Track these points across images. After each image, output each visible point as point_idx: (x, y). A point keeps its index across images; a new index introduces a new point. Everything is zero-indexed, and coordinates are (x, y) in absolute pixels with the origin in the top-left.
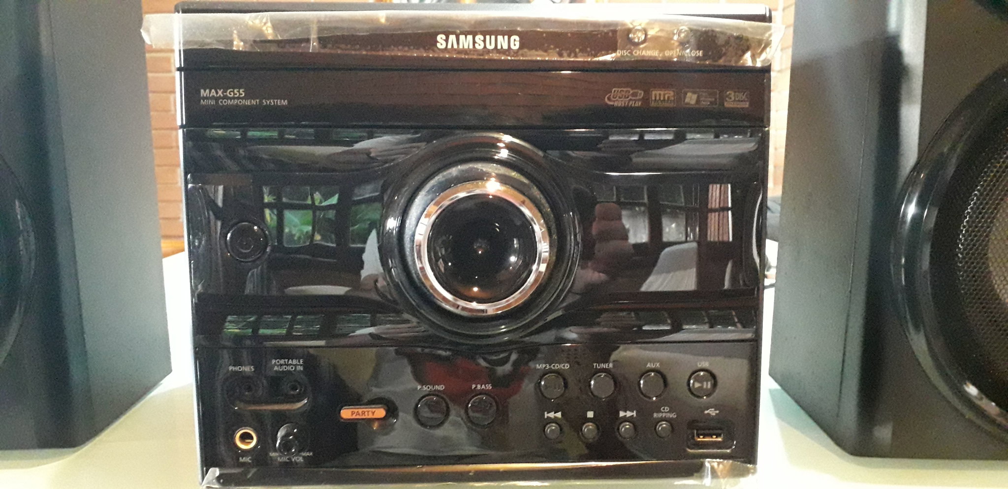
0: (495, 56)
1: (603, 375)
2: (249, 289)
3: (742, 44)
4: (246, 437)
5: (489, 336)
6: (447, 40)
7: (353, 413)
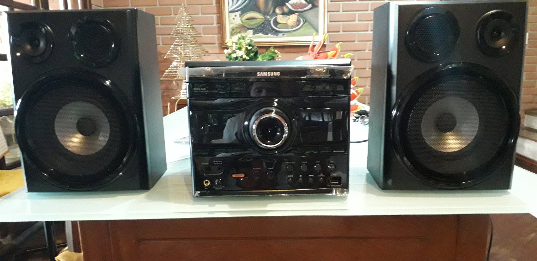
0: (273, 78)
1: (304, 165)
2: (204, 142)
3: (342, 72)
4: (207, 183)
5: (273, 154)
6: (260, 74)
7: (236, 176)
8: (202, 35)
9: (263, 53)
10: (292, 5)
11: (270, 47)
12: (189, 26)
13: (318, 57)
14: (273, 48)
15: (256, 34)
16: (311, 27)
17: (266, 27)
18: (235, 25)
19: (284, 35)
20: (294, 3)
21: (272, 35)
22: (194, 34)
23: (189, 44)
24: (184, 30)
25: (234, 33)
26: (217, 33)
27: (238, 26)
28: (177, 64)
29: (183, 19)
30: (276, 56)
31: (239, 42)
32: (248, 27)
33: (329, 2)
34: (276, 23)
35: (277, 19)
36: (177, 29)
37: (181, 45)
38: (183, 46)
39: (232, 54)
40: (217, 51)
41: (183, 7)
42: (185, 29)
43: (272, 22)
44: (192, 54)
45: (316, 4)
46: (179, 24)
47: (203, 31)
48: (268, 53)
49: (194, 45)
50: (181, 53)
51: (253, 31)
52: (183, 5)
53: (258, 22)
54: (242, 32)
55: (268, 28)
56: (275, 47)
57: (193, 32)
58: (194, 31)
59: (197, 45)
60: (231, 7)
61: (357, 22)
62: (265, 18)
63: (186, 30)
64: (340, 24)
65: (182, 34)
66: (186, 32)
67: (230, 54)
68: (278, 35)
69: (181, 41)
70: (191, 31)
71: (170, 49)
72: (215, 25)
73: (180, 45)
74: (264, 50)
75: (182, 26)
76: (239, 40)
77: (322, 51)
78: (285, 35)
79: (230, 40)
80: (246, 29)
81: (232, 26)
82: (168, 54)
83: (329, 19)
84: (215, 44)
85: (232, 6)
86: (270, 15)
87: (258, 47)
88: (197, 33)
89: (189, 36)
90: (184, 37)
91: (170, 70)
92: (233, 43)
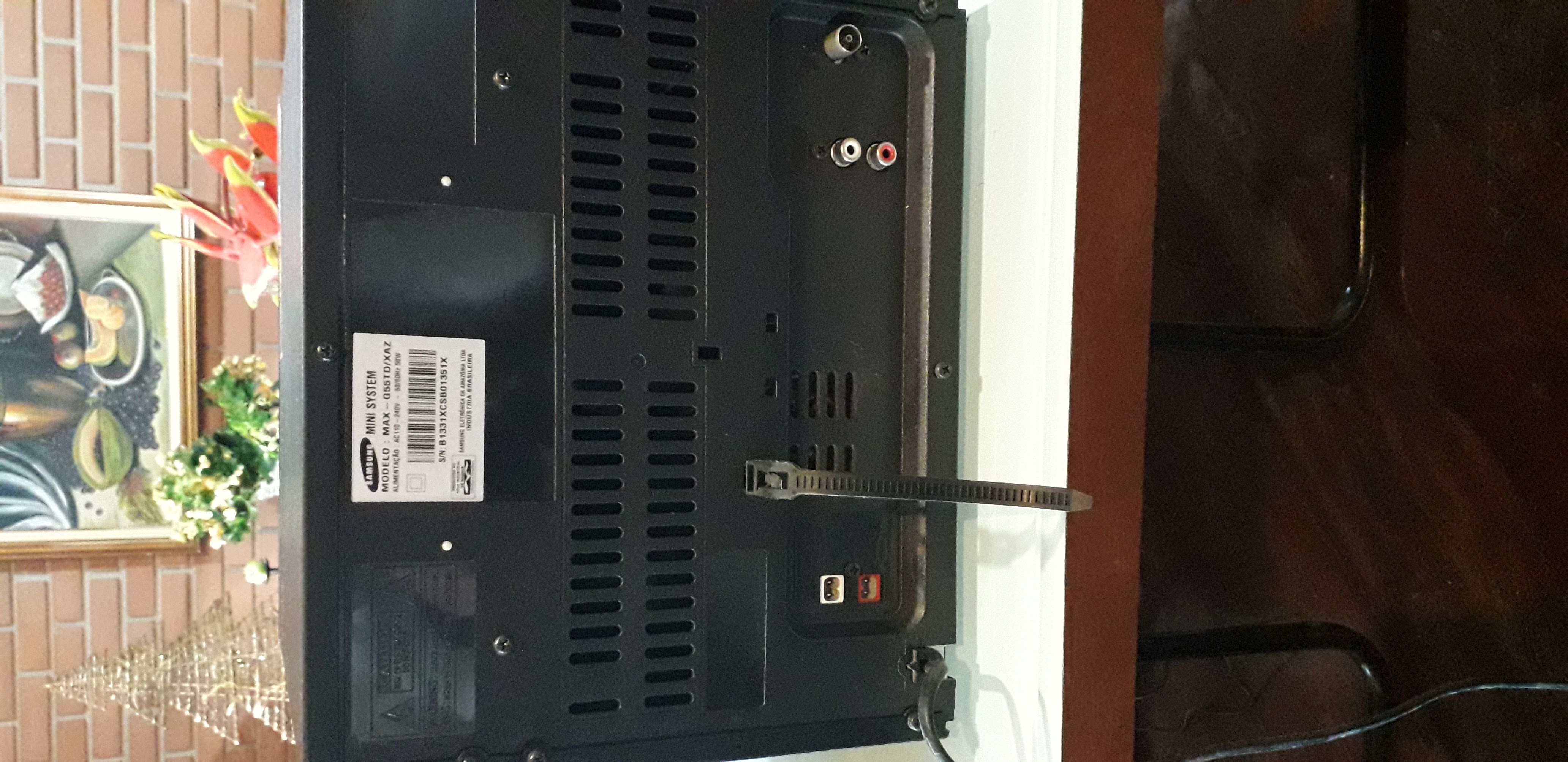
8: (159, 618)
9: (222, 418)
10: (50, 307)
11: (201, 393)
12: (127, 664)
13: (245, 223)
14: (206, 381)
15: (153, 438)
16: (132, 248)
17: (128, 403)
18: (121, 508)
19: (157, 345)
20: (43, 305)
21: (160, 384)
22: (156, 648)
23: (191, 663)
24: (141, 681)
25: (152, 512)
26: (150, 568)
27: (126, 499)
28: (262, 704)
29: (99, 685)
30: (236, 371)
31: (184, 497)
32: (129, 462)
33: (42, 181)
34: (114, 368)
35: (98, 364)
36: (136, 705)
37: (193, 689)
38: (196, 685)
39: (226, 521)
40: (213, 568)
41: (57, 684)
42: (136, 678)
43: (113, 383)
44: (226, 653)
45: (48, 228)
46: (118, 696)
47: (146, 616)
48: (223, 400)
49: (195, 647)
50: (221, 690)
51: (144, 448)
52: (48, 686)
53: (111, 430)
54: (146, 487)
55: (134, 396)
56: (202, 372)
57: (148, 651)
58: (145, 647)
59: (194, 638)
60: (57, 521)
61: (115, 90)
62: (96, 405)
63: (141, 675)
64: (123, 149)
65: (152, 687)
66: (149, 675)
67: (228, 531)
68: (158, 364)
69: (178, 690)
70: (143, 657)
71: (206, 725)
72: (122, 575)
73: (192, 694)
74: (212, 415)
75: (124, 687)
76: (175, 496)
77: (223, 209)
78: (160, 340)
79: (174, 526)
80: (135, 470)
81: (125, 520)
82: (227, 734)
83: (104, 187)
84: (188, 578)
85: (51, 516)
86: (89, 389)
87: (200, 434)
88: (150, 637)
89: (161, 664)
90: (165, 680)
91: (279, 728)
92: (184, 518)
